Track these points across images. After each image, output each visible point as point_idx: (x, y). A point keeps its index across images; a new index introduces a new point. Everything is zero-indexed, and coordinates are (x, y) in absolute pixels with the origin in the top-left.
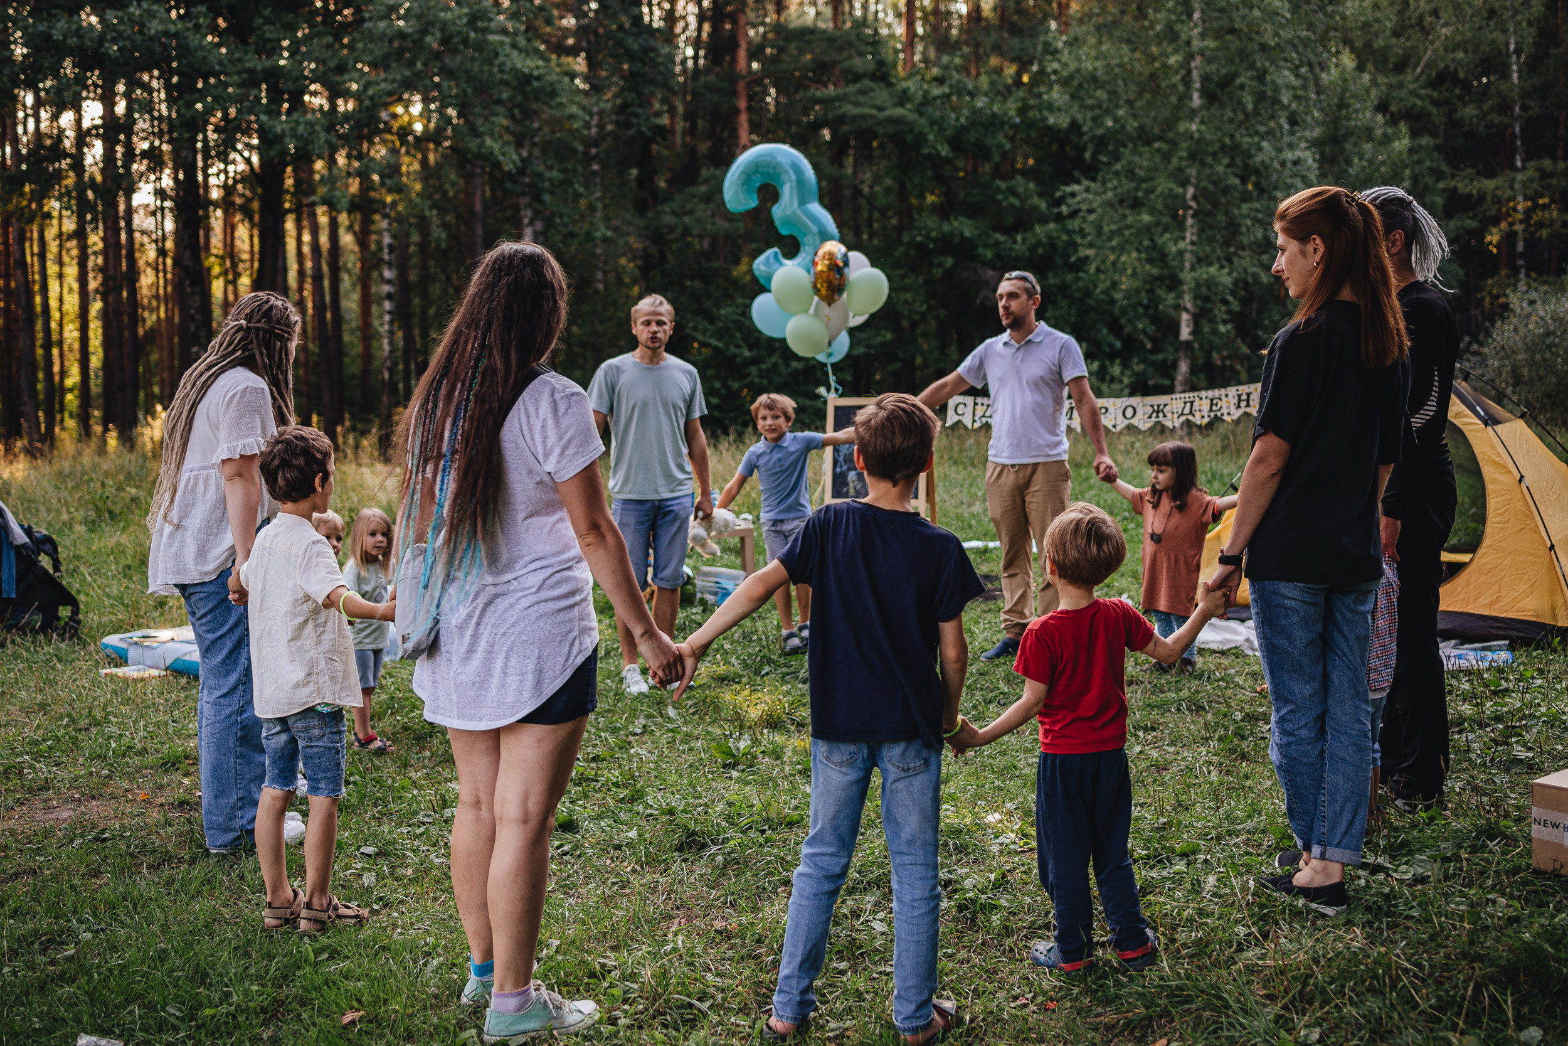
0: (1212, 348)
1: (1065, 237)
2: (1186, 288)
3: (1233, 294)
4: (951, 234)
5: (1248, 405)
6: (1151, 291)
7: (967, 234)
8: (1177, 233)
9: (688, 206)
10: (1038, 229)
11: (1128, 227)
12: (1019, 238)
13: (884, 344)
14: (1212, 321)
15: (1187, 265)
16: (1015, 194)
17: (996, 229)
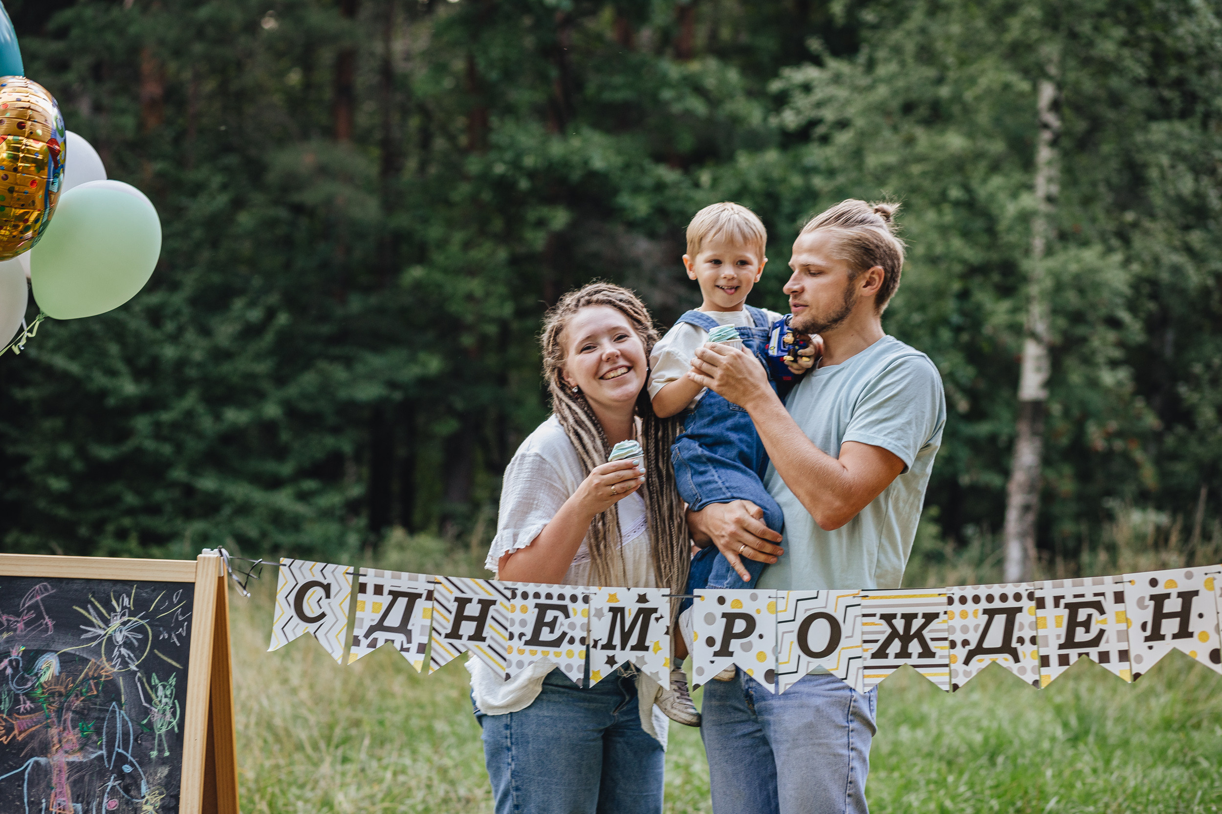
0: (1086, 415)
1: (797, 180)
2: (1034, 290)
3: (1132, 307)
4: (566, 163)
5: (1184, 633)
6: (964, 295)
7: (598, 163)
8: (1018, 177)
10: (744, 161)
11: (921, 159)
12: (705, 178)
13: (424, 382)
14: (1088, 361)
15: (1038, 243)
16: (699, 90)
17: (659, 158)
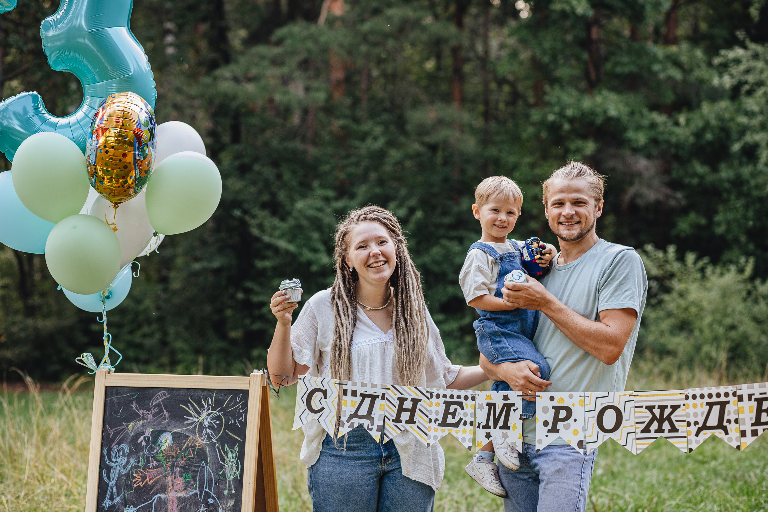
4: (593, 113)
7: (613, 112)
9: (254, 71)
12: (682, 119)
16: (677, 63)
17: (651, 108)
